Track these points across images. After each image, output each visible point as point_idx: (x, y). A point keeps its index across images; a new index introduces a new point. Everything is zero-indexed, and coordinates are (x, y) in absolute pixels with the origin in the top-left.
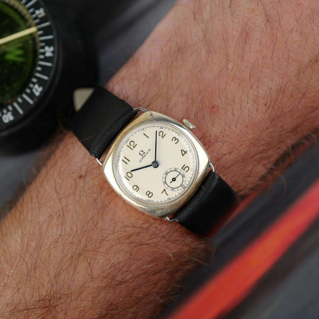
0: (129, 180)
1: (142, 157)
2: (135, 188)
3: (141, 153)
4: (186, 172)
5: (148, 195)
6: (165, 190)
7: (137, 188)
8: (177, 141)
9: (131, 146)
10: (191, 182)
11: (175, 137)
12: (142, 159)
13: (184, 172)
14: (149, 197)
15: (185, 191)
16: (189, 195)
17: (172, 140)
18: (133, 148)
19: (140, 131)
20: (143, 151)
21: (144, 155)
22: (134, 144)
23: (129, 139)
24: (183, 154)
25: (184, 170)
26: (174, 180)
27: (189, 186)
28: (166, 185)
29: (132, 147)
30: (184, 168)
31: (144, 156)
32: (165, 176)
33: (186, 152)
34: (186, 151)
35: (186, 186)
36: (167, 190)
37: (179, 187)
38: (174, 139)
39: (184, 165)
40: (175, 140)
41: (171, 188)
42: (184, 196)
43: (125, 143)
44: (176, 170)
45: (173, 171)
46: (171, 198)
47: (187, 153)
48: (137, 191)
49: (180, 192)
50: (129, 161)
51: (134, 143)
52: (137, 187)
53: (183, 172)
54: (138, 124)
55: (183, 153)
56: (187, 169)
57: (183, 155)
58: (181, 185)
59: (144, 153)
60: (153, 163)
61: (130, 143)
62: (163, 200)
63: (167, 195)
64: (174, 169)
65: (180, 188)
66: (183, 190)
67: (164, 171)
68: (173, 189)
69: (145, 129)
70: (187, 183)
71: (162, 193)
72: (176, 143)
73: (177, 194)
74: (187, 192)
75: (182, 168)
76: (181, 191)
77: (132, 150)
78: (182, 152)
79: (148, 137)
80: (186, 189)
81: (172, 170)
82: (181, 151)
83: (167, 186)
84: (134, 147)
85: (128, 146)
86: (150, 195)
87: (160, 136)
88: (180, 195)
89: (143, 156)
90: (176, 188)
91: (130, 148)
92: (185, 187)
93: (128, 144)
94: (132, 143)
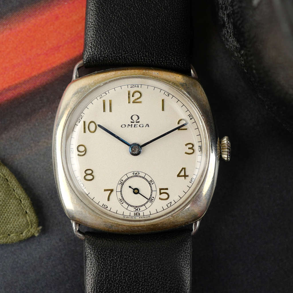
0: (85, 132)
1: (130, 124)
2: (82, 149)
3: (135, 118)
4: (160, 198)
5: (87, 175)
6: (112, 191)
7: (83, 152)
8: (191, 151)
9: (133, 96)
10: (152, 217)
11: (193, 145)
12: (127, 126)
13: (158, 196)
14: (85, 177)
15: (134, 219)
16: (132, 228)
17: (186, 145)
18: (131, 101)
19: (163, 92)
20: (138, 118)
21: (135, 123)
22: (138, 99)
23: (140, 86)
24: (181, 175)
25: (161, 194)
26: (136, 191)
27: (144, 219)
28: (120, 186)
29: (132, 99)
30: (162, 191)
31: (133, 126)
32: (131, 174)
33: (185, 176)
34: (188, 176)
35: (141, 214)
36: (114, 193)
37: (132, 206)
38: (191, 146)
39: (167, 189)
40: (189, 148)
41: (122, 196)
42: (125, 222)
43: (129, 86)
44: (150, 183)
45: (146, 180)
46: (108, 209)
47: (185, 178)
48: (79, 155)
49: (127, 213)
50: (111, 111)
51: (140, 98)
52: (86, 150)
53: (156, 195)
54: (170, 82)
55: (182, 173)
56: (165, 196)
57: (178, 176)
58: (137, 208)
59: (138, 121)
60: (135, 144)
61: (135, 92)
62: (96, 200)
63: (108, 200)
64: (149, 179)
65: (132, 209)
66: (132, 214)
67: (136, 169)
68: (122, 200)
69: (171, 96)
70: (147, 213)
71: (105, 190)
72: (186, 153)
73: (120, 212)
74: (133, 223)
75: (161, 189)
76: (129, 212)
77: (129, 103)
78: (181, 171)
79: (163, 109)
80: (137, 218)
81: (146, 177)
82: (183, 168)
83: (119, 190)
84: (134, 102)
85: (129, 94)
86: (90, 177)
87: (178, 123)
88: (122, 217)
89: (133, 124)
90: (128, 204)
91: (129, 97)
92: (139, 214)
93: (132, 91)
94: (137, 95)
